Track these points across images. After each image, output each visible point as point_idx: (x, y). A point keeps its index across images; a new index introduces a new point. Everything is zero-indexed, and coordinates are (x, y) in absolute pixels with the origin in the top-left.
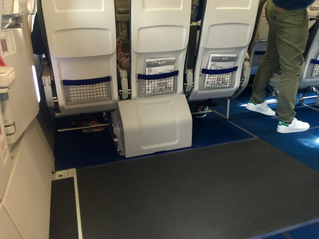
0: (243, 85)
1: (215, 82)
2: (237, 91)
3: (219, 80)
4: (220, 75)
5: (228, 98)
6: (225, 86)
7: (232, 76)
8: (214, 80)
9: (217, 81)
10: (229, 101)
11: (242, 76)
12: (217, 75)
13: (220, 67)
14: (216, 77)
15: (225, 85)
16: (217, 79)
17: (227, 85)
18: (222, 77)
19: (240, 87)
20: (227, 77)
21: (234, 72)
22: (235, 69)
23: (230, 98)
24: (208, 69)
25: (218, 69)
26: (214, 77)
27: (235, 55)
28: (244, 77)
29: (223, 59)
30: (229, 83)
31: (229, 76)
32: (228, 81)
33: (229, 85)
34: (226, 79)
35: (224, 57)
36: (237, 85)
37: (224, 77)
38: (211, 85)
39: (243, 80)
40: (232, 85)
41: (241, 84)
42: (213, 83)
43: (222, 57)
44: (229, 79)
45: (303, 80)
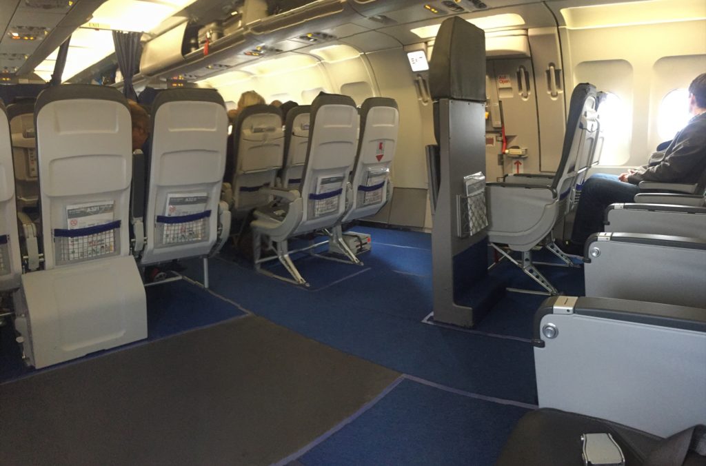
0: (221, 237)
1: (178, 234)
2: (215, 246)
3: (185, 231)
4: (184, 224)
5: (205, 256)
6: (196, 239)
7: (204, 224)
8: (176, 232)
9: (181, 232)
10: (205, 261)
11: (219, 225)
12: (180, 224)
13: (184, 212)
14: (180, 227)
15: (194, 238)
16: (182, 229)
17: (197, 237)
18: (187, 227)
19: (219, 239)
20: (197, 226)
21: (206, 218)
22: (207, 214)
23: (207, 256)
24: (166, 215)
25: (181, 215)
26: (176, 228)
27: (204, 194)
28: (222, 226)
29: (187, 200)
30: (201, 234)
31: (200, 224)
32: (200, 232)
33: (202, 237)
34: (194, 229)
35: (188, 198)
36: (213, 237)
37: (191, 226)
38: (173, 239)
39: (221, 230)
40: (206, 236)
41: (219, 235)
42: (176, 236)
43: (185, 198)
44: (200, 228)
45: (304, 222)
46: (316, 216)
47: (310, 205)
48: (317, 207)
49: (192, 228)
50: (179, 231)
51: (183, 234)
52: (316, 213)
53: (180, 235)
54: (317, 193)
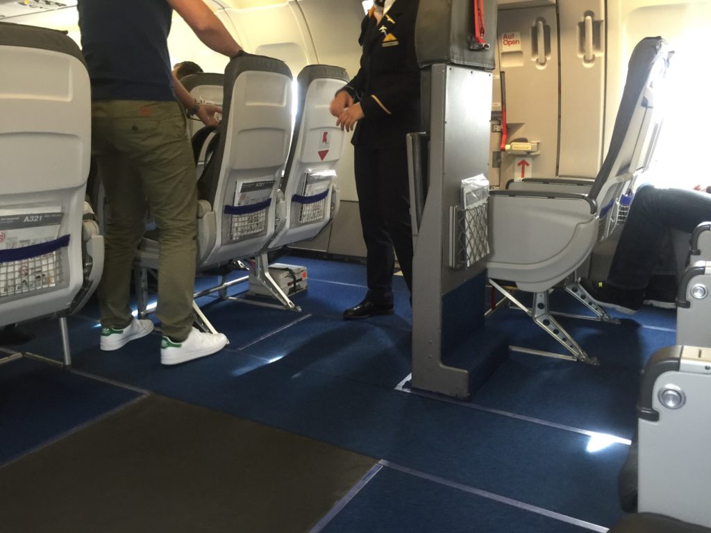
0: (90, 278)
1: (14, 279)
2: (80, 294)
3: (27, 274)
4: (24, 261)
5: (61, 314)
6: (45, 286)
7: (59, 261)
8: (10, 277)
9: (20, 276)
10: (63, 321)
11: (86, 258)
12: (17, 262)
13: (22, 242)
14: (17, 268)
15: (43, 284)
16: (20, 271)
17: (49, 282)
18: (31, 265)
19: (86, 283)
20: (47, 264)
21: (63, 249)
22: (64, 241)
23: (65, 313)
25: (18, 246)
26: (11, 269)
27: (57, 210)
28: (91, 260)
29: (27, 219)
30: (55, 276)
31: (51, 261)
32: (52, 273)
33: (56, 282)
34: (44, 269)
35: (29, 216)
36: (76, 277)
37: (38, 264)
38: (6, 290)
39: (91, 267)
40: (63, 278)
41: (86, 275)
42: (10, 283)
43: (23, 217)
44: (51, 267)
45: (218, 249)
46: (234, 239)
47: (225, 222)
48: (236, 225)
49: (41, 267)
50: (17, 275)
51: (24, 278)
52: (235, 234)
53: (18, 282)
54: (236, 205)
